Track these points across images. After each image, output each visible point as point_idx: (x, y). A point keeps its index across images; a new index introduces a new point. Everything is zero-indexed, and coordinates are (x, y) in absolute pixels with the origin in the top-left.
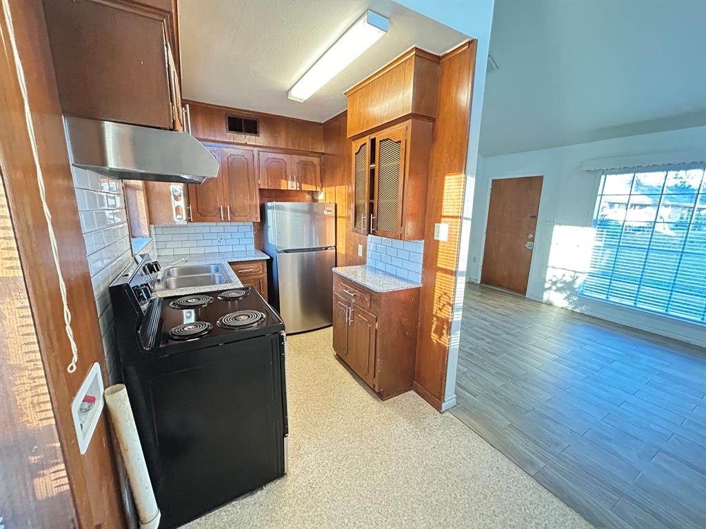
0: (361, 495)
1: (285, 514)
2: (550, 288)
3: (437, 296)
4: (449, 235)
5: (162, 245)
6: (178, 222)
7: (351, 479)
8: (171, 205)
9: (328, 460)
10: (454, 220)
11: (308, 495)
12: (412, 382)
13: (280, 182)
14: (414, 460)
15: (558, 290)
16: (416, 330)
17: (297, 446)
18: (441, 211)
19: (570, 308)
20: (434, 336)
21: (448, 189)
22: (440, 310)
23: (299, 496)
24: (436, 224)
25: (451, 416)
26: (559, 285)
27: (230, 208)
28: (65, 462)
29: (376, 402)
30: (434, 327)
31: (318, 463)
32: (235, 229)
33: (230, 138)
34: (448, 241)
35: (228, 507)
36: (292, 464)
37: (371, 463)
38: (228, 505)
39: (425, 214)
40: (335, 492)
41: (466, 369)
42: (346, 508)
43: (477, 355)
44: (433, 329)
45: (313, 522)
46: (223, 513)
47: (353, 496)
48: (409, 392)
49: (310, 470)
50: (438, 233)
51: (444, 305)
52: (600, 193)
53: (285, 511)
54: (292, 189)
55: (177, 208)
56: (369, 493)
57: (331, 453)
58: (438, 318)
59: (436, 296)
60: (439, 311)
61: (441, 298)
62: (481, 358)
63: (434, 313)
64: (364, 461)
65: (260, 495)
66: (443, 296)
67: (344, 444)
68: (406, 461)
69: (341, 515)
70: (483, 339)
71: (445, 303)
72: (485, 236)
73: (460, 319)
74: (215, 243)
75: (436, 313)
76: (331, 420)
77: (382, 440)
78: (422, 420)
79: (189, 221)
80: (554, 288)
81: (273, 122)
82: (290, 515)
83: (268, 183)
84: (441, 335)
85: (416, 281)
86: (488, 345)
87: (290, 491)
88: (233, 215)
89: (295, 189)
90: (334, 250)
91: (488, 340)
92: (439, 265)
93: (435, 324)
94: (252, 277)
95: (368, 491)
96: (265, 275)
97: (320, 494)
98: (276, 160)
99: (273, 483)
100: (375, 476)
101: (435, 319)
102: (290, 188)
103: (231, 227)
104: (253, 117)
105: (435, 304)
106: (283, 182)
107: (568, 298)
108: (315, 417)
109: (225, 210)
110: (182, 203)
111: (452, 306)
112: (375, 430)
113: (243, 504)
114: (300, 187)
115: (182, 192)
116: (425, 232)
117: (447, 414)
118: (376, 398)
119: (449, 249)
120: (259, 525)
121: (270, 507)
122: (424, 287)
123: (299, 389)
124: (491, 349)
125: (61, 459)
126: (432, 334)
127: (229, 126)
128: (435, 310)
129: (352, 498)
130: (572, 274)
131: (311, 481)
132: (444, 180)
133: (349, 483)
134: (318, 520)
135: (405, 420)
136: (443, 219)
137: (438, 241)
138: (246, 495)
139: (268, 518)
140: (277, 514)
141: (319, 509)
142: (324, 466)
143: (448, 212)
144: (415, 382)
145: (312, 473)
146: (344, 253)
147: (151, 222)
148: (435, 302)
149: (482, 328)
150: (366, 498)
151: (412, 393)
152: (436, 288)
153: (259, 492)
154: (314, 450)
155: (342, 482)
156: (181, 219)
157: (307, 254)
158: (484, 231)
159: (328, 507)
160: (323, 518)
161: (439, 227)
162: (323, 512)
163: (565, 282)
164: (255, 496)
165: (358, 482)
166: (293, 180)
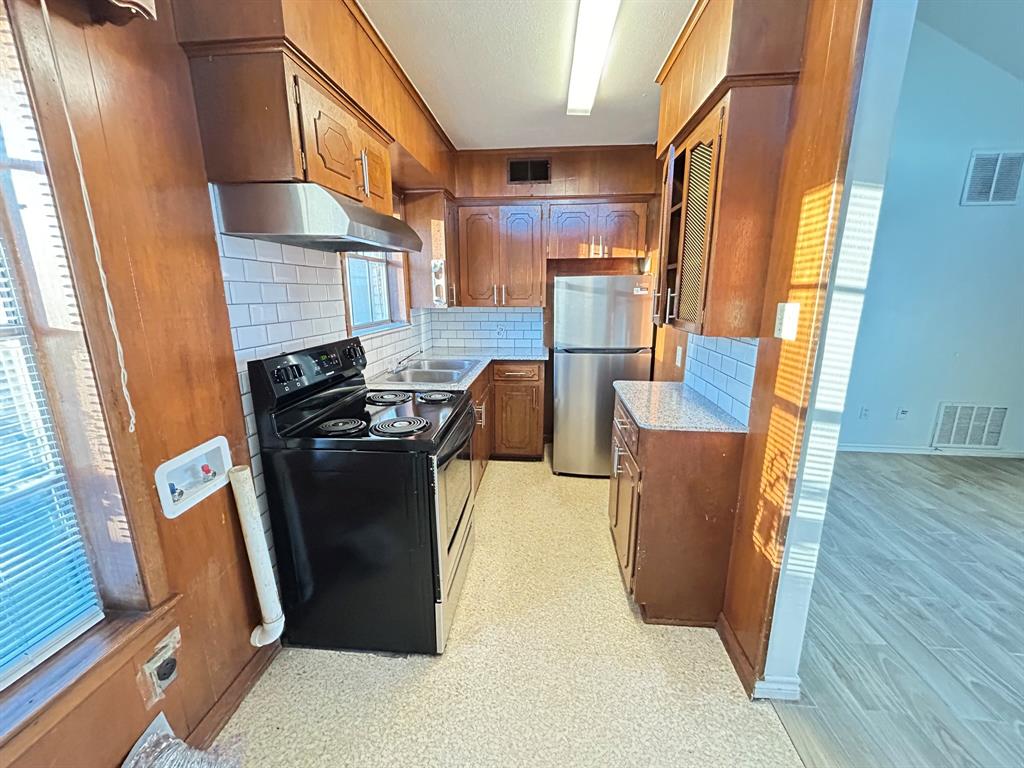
0: (511, 746)
1: (408, 704)
3: (769, 454)
4: (800, 326)
5: (436, 334)
6: (438, 306)
7: (513, 712)
8: (431, 284)
9: (502, 667)
10: (810, 293)
11: (446, 696)
12: (718, 614)
13: (578, 247)
14: (634, 748)
16: (733, 516)
17: (477, 628)
18: (791, 276)
20: (758, 538)
21: (806, 225)
22: (772, 486)
23: (436, 691)
24: (780, 305)
25: (773, 716)
27: (507, 288)
28: (127, 515)
29: (631, 619)
30: (759, 518)
31: (486, 664)
32: (518, 317)
33: (511, 192)
34: (797, 340)
35: (363, 656)
36: (456, 648)
37: (558, 709)
38: (365, 654)
39: (764, 285)
40: (479, 716)
41: (880, 641)
42: (479, 748)
43: (941, 624)
44: (757, 523)
45: (429, 737)
46: (355, 660)
47: (501, 739)
48: (706, 630)
49: (471, 667)
50: (781, 324)
51: (778, 478)
53: (411, 700)
54: (596, 256)
55: (438, 287)
56: (524, 750)
57: (512, 661)
58: (766, 502)
59: (767, 458)
60: (768, 489)
61: (775, 462)
62: (948, 633)
63: (761, 491)
64: (551, 698)
65: (399, 662)
66: (778, 458)
67: (537, 658)
68: (617, 741)
69: (466, 753)
70: (986, 596)
71: (781, 475)
73: (822, 518)
74: (494, 334)
75: (765, 491)
76: (543, 614)
77: (600, 684)
78: (698, 689)
79: (450, 305)
81: (573, 159)
82: (412, 708)
83: (560, 250)
84: (768, 539)
85: (740, 421)
86: (993, 613)
87: (432, 680)
88: (510, 297)
89: (600, 256)
90: (650, 355)
91: (1004, 602)
92: (778, 392)
93: (760, 513)
94: (523, 384)
95: (524, 746)
96: (542, 384)
97: (461, 707)
98: (573, 215)
99: (420, 658)
100: (551, 731)
101: (761, 503)
102: (592, 256)
103: (512, 314)
104: (542, 157)
105: (764, 473)
106: (584, 246)
108: (524, 600)
109: (500, 290)
110: (442, 282)
111: (792, 483)
112: (598, 663)
113: (378, 663)
114: (610, 253)
115: (443, 267)
116: (761, 324)
117: (765, 707)
118: (635, 613)
119: (795, 357)
120: (377, 696)
121: (400, 684)
122: (752, 435)
123: (530, 553)
124: (1000, 625)
125: (123, 512)
126: (756, 533)
127: (511, 175)
128: (763, 486)
129: (497, 741)
131: (462, 683)
132: (800, 204)
133: (506, 715)
134: (436, 737)
135: (664, 673)
136: (792, 293)
137: (781, 339)
138: (388, 654)
139: (389, 695)
140: (400, 697)
141: (446, 725)
142: (490, 672)
143: (802, 276)
144: (722, 615)
145: (471, 672)
146: (661, 360)
147: (410, 305)
148: (765, 468)
149: (1000, 570)
150: (516, 755)
151: (713, 634)
152: (769, 439)
153: (400, 659)
154: (494, 643)
155: (499, 709)
156: (441, 302)
157: (613, 358)
159: (459, 729)
160: (444, 740)
161: (783, 311)
162: (448, 733)
164: (394, 660)
165: (519, 723)
166: (597, 244)
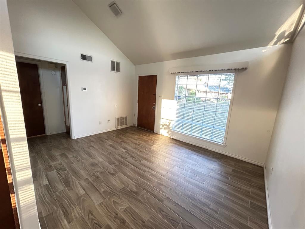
2: (162, 128)
15: (165, 129)
19: (169, 136)
26: (165, 127)
52: (176, 84)
72: (137, 103)
80: (163, 128)
107: (168, 132)
130: (169, 121)
158: (137, 102)
163: (166, 125)
